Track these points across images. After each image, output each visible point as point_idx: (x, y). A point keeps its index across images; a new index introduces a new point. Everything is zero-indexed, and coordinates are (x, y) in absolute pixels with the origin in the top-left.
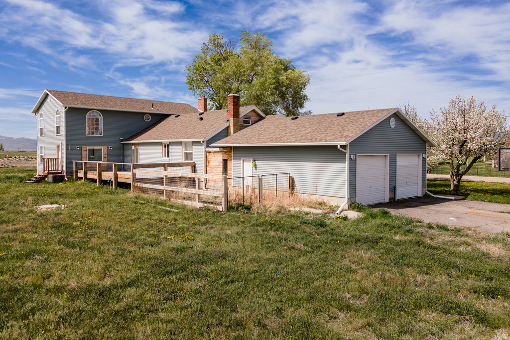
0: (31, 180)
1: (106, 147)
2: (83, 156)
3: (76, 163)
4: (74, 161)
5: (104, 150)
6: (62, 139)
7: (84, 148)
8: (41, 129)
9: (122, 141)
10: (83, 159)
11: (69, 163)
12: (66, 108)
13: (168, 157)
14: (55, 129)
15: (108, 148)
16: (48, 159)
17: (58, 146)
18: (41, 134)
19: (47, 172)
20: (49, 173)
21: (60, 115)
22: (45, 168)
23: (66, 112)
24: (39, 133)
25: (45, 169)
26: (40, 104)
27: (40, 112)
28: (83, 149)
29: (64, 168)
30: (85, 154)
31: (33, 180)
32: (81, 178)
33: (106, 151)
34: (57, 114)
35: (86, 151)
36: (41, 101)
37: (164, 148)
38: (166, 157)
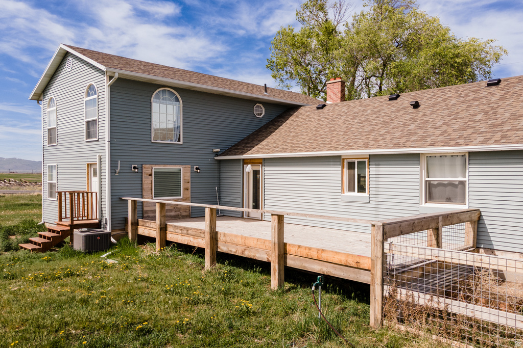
0: (31, 242)
1: (189, 167)
2: (145, 186)
3: (134, 202)
4: (130, 199)
5: (185, 173)
6: (102, 149)
7: (147, 169)
8: (50, 131)
9: (217, 154)
10: (144, 194)
11: (117, 202)
12: (111, 78)
13: (362, 189)
14: (84, 127)
15: (192, 168)
16: (71, 194)
17: (90, 165)
18: (50, 141)
19: (67, 222)
20: (73, 227)
21: (96, 96)
22: (63, 213)
23: (112, 87)
24: (46, 139)
25: (63, 216)
26: (47, 79)
27: (48, 97)
28: (144, 171)
29: (107, 215)
30: (149, 183)
31: (35, 243)
32: (153, 240)
33: (188, 177)
34: (88, 95)
35: (150, 175)
36: (51, 73)
37: (345, 170)
38: (354, 191)
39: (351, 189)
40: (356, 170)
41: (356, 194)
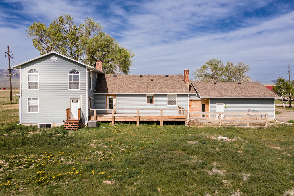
6: (83, 93)
21: (77, 74)
33: (92, 101)
34: (71, 73)
37: (147, 98)
38: (149, 103)
39: (148, 102)
40: (150, 98)
41: (150, 104)
